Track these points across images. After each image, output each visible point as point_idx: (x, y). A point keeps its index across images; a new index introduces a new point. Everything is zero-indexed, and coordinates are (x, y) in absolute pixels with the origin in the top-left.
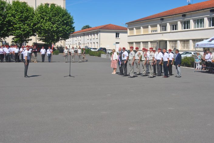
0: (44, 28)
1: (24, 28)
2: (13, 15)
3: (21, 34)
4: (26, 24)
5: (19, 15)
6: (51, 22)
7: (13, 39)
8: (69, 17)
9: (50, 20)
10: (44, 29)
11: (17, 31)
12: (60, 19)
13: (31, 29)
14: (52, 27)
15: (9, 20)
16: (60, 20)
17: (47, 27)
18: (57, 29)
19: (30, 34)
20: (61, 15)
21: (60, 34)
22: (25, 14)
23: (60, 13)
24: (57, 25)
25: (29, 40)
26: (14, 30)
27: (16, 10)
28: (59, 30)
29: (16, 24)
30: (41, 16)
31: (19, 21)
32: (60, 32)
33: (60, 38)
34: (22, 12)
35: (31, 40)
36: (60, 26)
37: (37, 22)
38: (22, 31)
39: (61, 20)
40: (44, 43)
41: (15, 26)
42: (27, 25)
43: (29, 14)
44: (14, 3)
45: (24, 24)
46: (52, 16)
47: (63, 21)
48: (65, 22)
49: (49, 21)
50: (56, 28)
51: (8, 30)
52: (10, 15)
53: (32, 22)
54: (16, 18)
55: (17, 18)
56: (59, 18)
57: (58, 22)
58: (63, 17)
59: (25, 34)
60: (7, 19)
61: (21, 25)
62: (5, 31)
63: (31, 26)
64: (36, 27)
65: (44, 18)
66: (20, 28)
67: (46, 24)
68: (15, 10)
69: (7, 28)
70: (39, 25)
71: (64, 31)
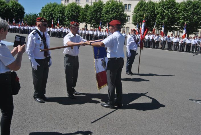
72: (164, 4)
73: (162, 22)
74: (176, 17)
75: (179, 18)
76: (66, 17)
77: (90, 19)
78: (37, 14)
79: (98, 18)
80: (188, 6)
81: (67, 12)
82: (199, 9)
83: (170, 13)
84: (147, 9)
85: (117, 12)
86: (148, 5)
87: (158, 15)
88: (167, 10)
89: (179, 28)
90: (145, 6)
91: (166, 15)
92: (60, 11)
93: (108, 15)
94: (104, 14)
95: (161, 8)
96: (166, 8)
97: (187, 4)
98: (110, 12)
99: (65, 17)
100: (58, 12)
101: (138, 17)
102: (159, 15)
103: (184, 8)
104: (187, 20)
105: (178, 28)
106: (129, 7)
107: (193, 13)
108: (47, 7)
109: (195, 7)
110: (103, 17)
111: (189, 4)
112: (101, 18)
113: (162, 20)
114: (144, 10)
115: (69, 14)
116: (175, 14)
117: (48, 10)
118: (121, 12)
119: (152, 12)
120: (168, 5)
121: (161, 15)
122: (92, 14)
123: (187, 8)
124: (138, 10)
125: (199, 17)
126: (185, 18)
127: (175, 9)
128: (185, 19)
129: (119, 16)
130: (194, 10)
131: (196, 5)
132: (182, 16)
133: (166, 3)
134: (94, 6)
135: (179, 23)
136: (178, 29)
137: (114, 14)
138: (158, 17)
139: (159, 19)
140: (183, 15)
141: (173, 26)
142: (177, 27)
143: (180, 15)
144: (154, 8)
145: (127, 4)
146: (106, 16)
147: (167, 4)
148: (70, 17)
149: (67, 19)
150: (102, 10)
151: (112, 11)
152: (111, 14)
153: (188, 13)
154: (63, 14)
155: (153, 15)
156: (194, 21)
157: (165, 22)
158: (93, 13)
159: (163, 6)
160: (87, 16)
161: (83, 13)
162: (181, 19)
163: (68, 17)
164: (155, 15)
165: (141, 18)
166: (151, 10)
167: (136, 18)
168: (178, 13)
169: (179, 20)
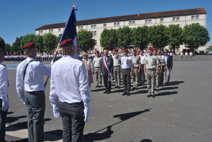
1: (175, 40)
2: (168, 33)
3: (173, 44)
5: (172, 33)
7: (169, 47)
8: (206, 31)
9: (191, 34)
10: (187, 40)
12: (198, 33)
13: (179, 40)
14: (192, 39)
15: (166, 36)
17: (189, 38)
18: (196, 40)
21: (198, 42)
22: (175, 32)
23: (198, 29)
24: (196, 37)
26: (169, 42)
27: (170, 30)
30: (185, 32)
31: (172, 36)
32: (198, 41)
33: (199, 45)
34: (173, 31)
36: (198, 37)
37: (183, 36)
38: (174, 42)
40: (188, 49)
41: (169, 39)
43: (178, 32)
44: (170, 26)
45: (175, 38)
46: (193, 32)
47: (200, 34)
48: (202, 34)
51: (165, 43)
52: (167, 33)
53: (180, 36)
54: (170, 35)
57: (197, 35)
58: (200, 31)
59: (175, 44)
60: (165, 36)
62: (163, 43)
65: (188, 33)
66: (172, 40)
69: (165, 41)
70: (184, 38)
71: (201, 40)
76: (45, 45)
78: (9, 44)
80: (139, 31)
81: (45, 41)
82: (146, 33)
84: (111, 35)
85: (88, 39)
86: (110, 31)
87: (119, 38)
88: (124, 35)
89: (135, 46)
90: (109, 33)
91: (124, 38)
92: (39, 41)
93: (81, 41)
95: (120, 33)
96: (124, 33)
98: (83, 39)
99: (43, 45)
100: (37, 41)
103: (136, 33)
104: (139, 41)
106: (95, 33)
107: (142, 35)
108: (25, 38)
111: (139, 30)
113: (122, 42)
114: (108, 35)
115: (47, 42)
116: (131, 37)
117: (27, 40)
118: (90, 38)
119: (114, 36)
120: (125, 31)
121: (121, 39)
123: (138, 33)
124: (104, 36)
126: (137, 39)
127: (130, 33)
129: (89, 41)
130: (143, 33)
131: (143, 30)
132: (135, 38)
133: (124, 30)
135: (134, 43)
137: (85, 40)
139: (120, 41)
140: (136, 37)
141: (130, 45)
142: (133, 46)
144: (116, 34)
145: (93, 31)
148: (48, 45)
149: (45, 47)
151: (83, 38)
152: (83, 40)
153: (139, 36)
154: (41, 43)
155: (115, 39)
156: (144, 41)
157: (124, 43)
159: (122, 32)
163: (47, 45)
164: (117, 39)
165: (107, 41)
166: (113, 35)
167: (103, 42)
168: (132, 36)
169: (134, 41)
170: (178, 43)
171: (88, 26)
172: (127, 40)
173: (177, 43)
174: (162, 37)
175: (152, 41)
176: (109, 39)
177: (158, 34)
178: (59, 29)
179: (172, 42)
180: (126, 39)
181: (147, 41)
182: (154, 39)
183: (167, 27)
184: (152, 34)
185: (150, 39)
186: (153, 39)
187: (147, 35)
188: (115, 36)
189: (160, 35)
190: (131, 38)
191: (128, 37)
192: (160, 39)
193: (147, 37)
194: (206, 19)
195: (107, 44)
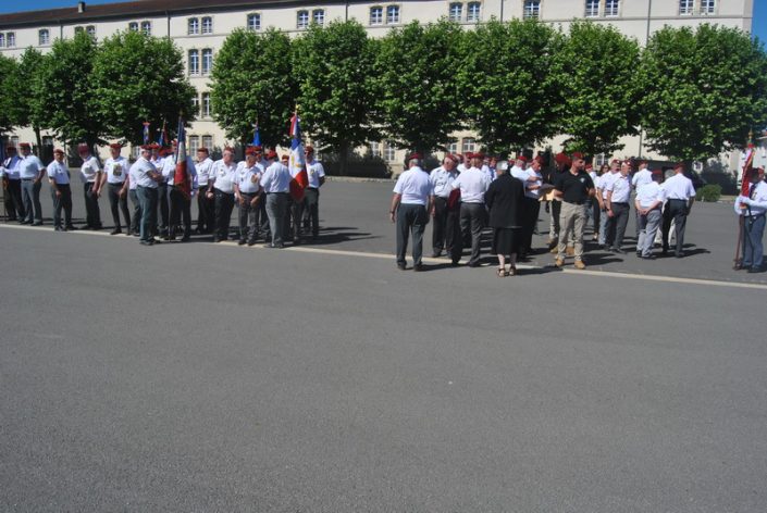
0: (670, 106)
1: (600, 107)
2: (568, 67)
3: (590, 127)
4: (609, 96)
5: (587, 64)
6: (696, 83)
7: (565, 144)
10: (669, 111)
11: (576, 119)
12: (731, 73)
13: (624, 109)
14: (699, 103)
15: (555, 83)
16: (731, 78)
17: (679, 101)
18: (717, 110)
19: (619, 127)
20: (737, 57)
21: (727, 126)
22: (606, 62)
23: (735, 51)
24: (722, 94)
25: (613, 149)
26: (566, 116)
27: (579, 51)
28: (724, 114)
29: (575, 94)
30: (660, 66)
31: (587, 85)
33: (726, 143)
34: (596, 56)
35: (621, 147)
36: (731, 97)
37: (647, 86)
38: (594, 117)
39: (738, 75)
40: (664, 158)
41: (572, 101)
42: (610, 98)
43: (619, 61)
44: (576, 31)
45: (602, 96)
46: (704, 63)
47: (744, 80)
49: (688, 82)
50: (713, 104)
51: (550, 117)
52: (558, 66)
53: (630, 87)
54: (576, 78)
55: (579, 77)
56: (731, 68)
57: (723, 82)
58: (744, 65)
59: (601, 128)
60: (548, 81)
61: (591, 99)
62: (537, 116)
63: (625, 99)
64: (643, 102)
65: (673, 71)
66: (587, 106)
67: (678, 91)
68: (576, 51)
69: (547, 108)
70: (653, 96)
71: (743, 114)
72: (323, 41)
73: (320, 110)
74: (371, 90)
75: (380, 93)
77: (45, 107)
79: (77, 100)
80: (410, 48)
82: (447, 58)
83: (346, 75)
84: (263, 63)
85: (150, 77)
86: (264, 44)
87: (305, 83)
88: (334, 63)
89: (387, 129)
90: (253, 51)
91: (332, 80)
93: (115, 88)
94: (96, 88)
95: (311, 56)
96: (330, 55)
97: (406, 41)
98: (122, 77)
101: (228, 93)
102: (308, 85)
103: (395, 54)
104: (411, 98)
105: (382, 129)
106: (205, 59)
109: (434, 49)
110: (96, 97)
111: (413, 39)
112: (88, 104)
113: (321, 102)
116: (368, 79)
118: (171, 77)
119: (280, 72)
120: (336, 43)
121: (316, 84)
122: (50, 87)
123: (405, 56)
124: (230, 64)
125: (450, 86)
126: (400, 91)
127: (363, 57)
128: (400, 95)
129: (156, 93)
130: (431, 60)
131: (435, 43)
132: (389, 83)
133: (330, 39)
134: (58, 55)
135: (383, 110)
136: (383, 132)
137: (136, 83)
138: (306, 89)
139: (309, 97)
140: (394, 79)
141: (365, 123)
142: (379, 126)
143: (384, 79)
144: (289, 58)
145: (196, 47)
146: (105, 95)
147: (334, 39)
150: (88, 69)
152: (126, 83)
153: (410, 71)
155: (286, 84)
156: (436, 102)
158: (55, 84)
160: (32, 97)
161: (17, 85)
162: (387, 95)
164: (293, 84)
165: (241, 95)
166: (276, 64)
167: (224, 98)
168: (374, 74)
169: (382, 98)
170: (619, 122)
171: (175, 20)
172: (345, 94)
173: (614, 122)
174: (535, 88)
175: (477, 102)
176: (255, 81)
177: (511, 65)
178: (42, 32)
179: (587, 113)
180: (343, 85)
181: (455, 101)
182: (486, 95)
183: (559, 37)
184: (479, 66)
185: (471, 91)
186: (483, 92)
187: (455, 73)
188: (285, 69)
189: (524, 75)
190: (370, 84)
191: (354, 78)
192: (521, 92)
193: (454, 81)
194: (750, 15)
195: (242, 106)
